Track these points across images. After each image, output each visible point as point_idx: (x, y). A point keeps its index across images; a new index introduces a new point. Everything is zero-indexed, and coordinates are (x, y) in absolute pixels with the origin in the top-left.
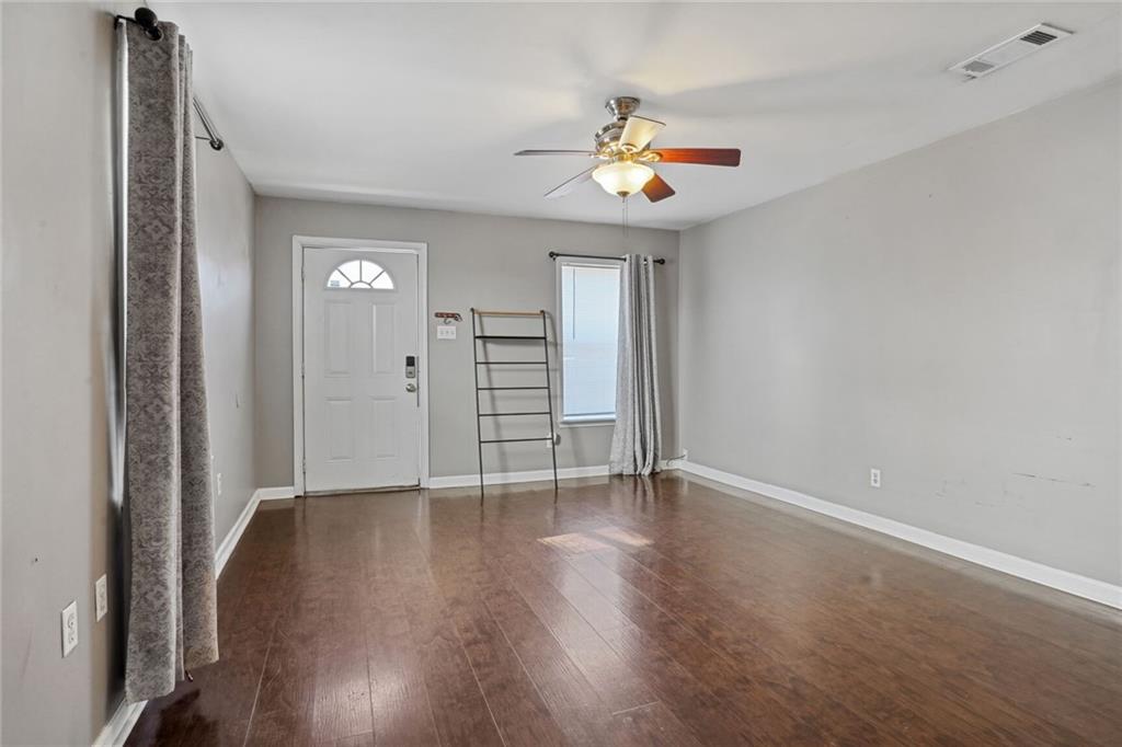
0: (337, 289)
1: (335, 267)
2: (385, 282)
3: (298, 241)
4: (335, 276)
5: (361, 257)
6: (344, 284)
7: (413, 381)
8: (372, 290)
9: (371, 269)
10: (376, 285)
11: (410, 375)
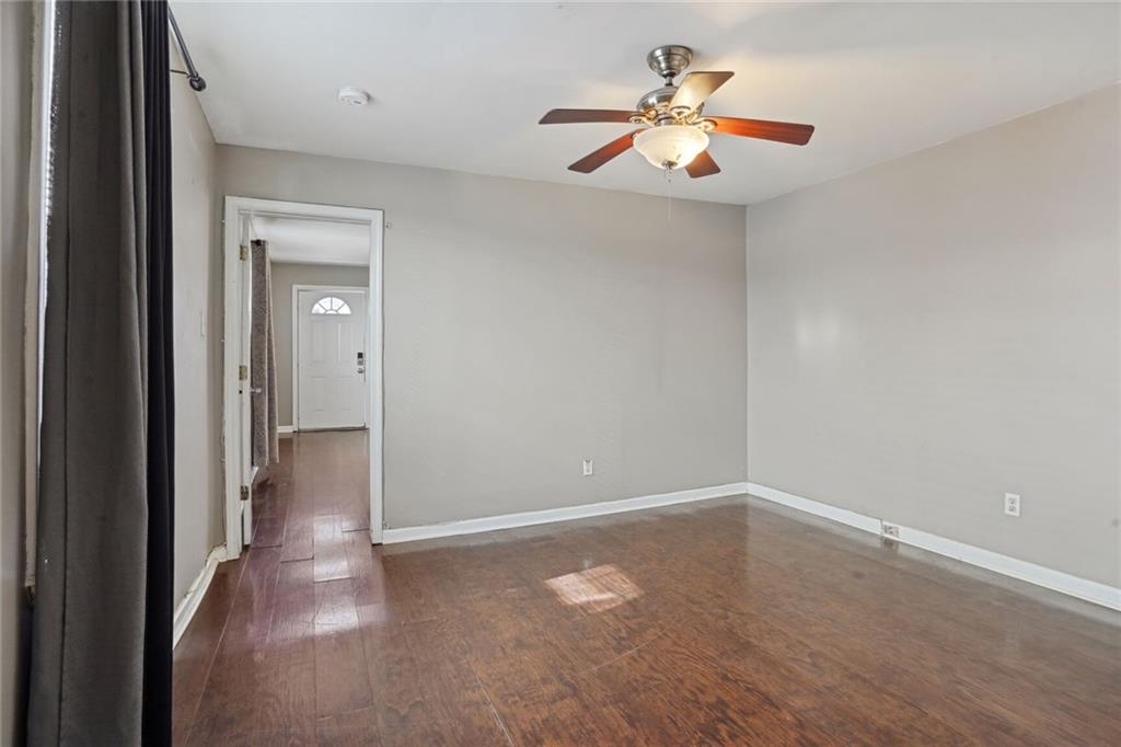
0: (317, 315)
1: (317, 301)
2: (346, 310)
3: (295, 288)
4: (317, 307)
5: (332, 296)
6: (322, 311)
7: (362, 367)
8: (339, 315)
9: (338, 302)
10: (340, 312)
11: (360, 363)
